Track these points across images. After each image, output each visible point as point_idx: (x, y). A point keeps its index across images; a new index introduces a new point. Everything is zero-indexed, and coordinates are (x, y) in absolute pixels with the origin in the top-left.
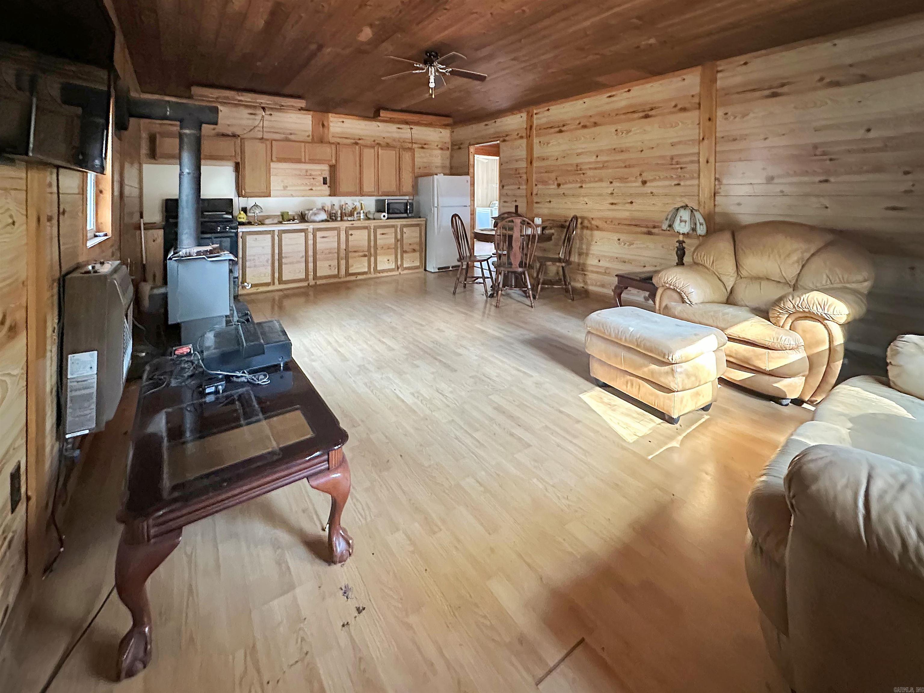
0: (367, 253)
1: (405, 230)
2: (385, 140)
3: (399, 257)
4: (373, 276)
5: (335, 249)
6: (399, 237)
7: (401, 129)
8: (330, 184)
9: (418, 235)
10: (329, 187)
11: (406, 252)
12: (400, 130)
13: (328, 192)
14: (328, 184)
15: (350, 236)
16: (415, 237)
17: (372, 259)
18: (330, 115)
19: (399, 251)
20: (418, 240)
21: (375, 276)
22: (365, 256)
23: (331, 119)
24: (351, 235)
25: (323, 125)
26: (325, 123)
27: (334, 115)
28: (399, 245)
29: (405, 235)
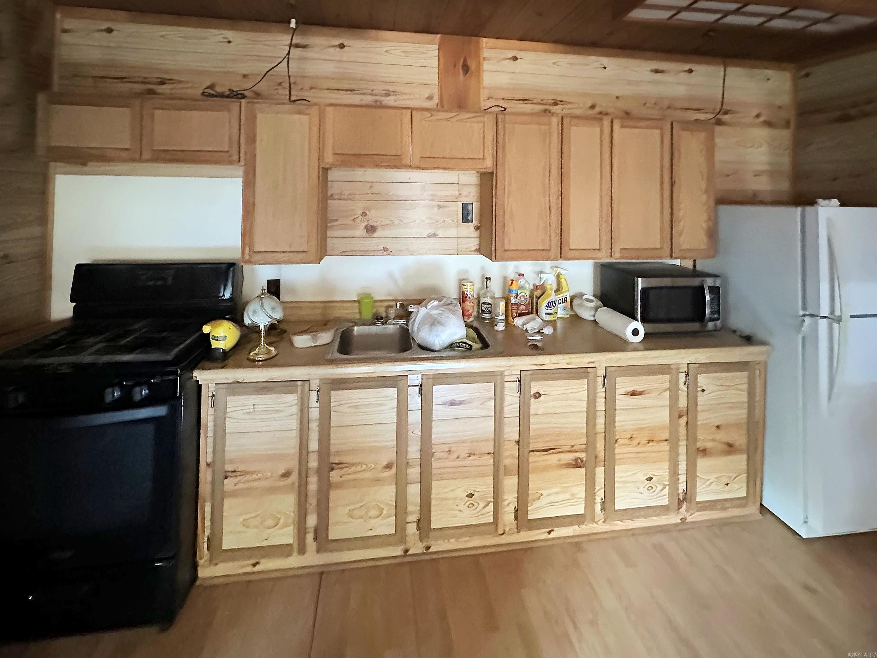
0: (583, 455)
1: (702, 380)
2: (620, 104)
3: (682, 467)
4: (601, 527)
5: (487, 440)
6: (683, 403)
7: (662, 72)
8: (481, 220)
9: (744, 397)
10: (477, 228)
11: (704, 452)
12: (658, 76)
13: (474, 243)
14: (475, 223)
15: (533, 400)
16: (733, 406)
17: (600, 472)
18: (484, 41)
19: (682, 450)
20: (743, 413)
21: (606, 527)
22: (577, 464)
23: (486, 53)
24: (537, 395)
25: (466, 69)
26: (472, 65)
27: (492, 42)
28: (683, 431)
29: (702, 398)
